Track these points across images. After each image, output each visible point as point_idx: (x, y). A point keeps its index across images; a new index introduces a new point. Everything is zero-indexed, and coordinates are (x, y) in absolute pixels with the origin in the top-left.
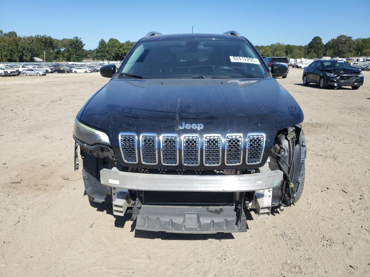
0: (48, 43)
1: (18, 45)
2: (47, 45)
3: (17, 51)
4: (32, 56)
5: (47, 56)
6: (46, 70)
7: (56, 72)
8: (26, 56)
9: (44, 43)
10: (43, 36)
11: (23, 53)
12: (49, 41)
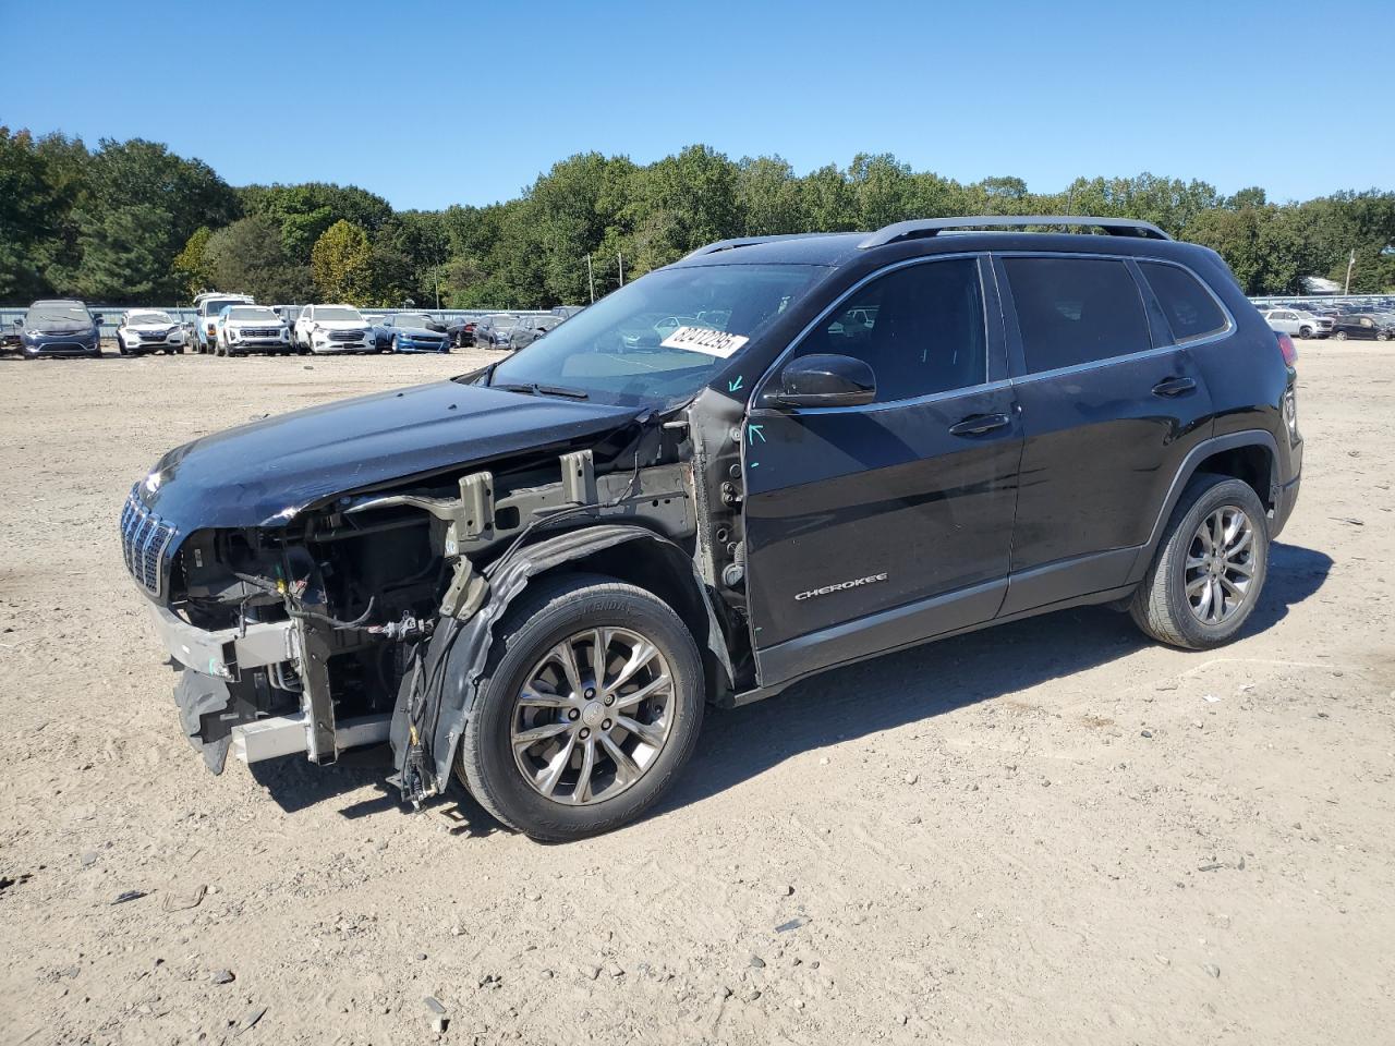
0: (1375, 219)
1: (1255, 235)
2: (1369, 229)
3: (1248, 259)
4: (1298, 274)
5: (1359, 270)
6: (1302, 327)
7: (1340, 335)
8: (1277, 273)
9: (1358, 221)
10: (1361, 194)
11: (1267, 264)
12: (1384, 214)
